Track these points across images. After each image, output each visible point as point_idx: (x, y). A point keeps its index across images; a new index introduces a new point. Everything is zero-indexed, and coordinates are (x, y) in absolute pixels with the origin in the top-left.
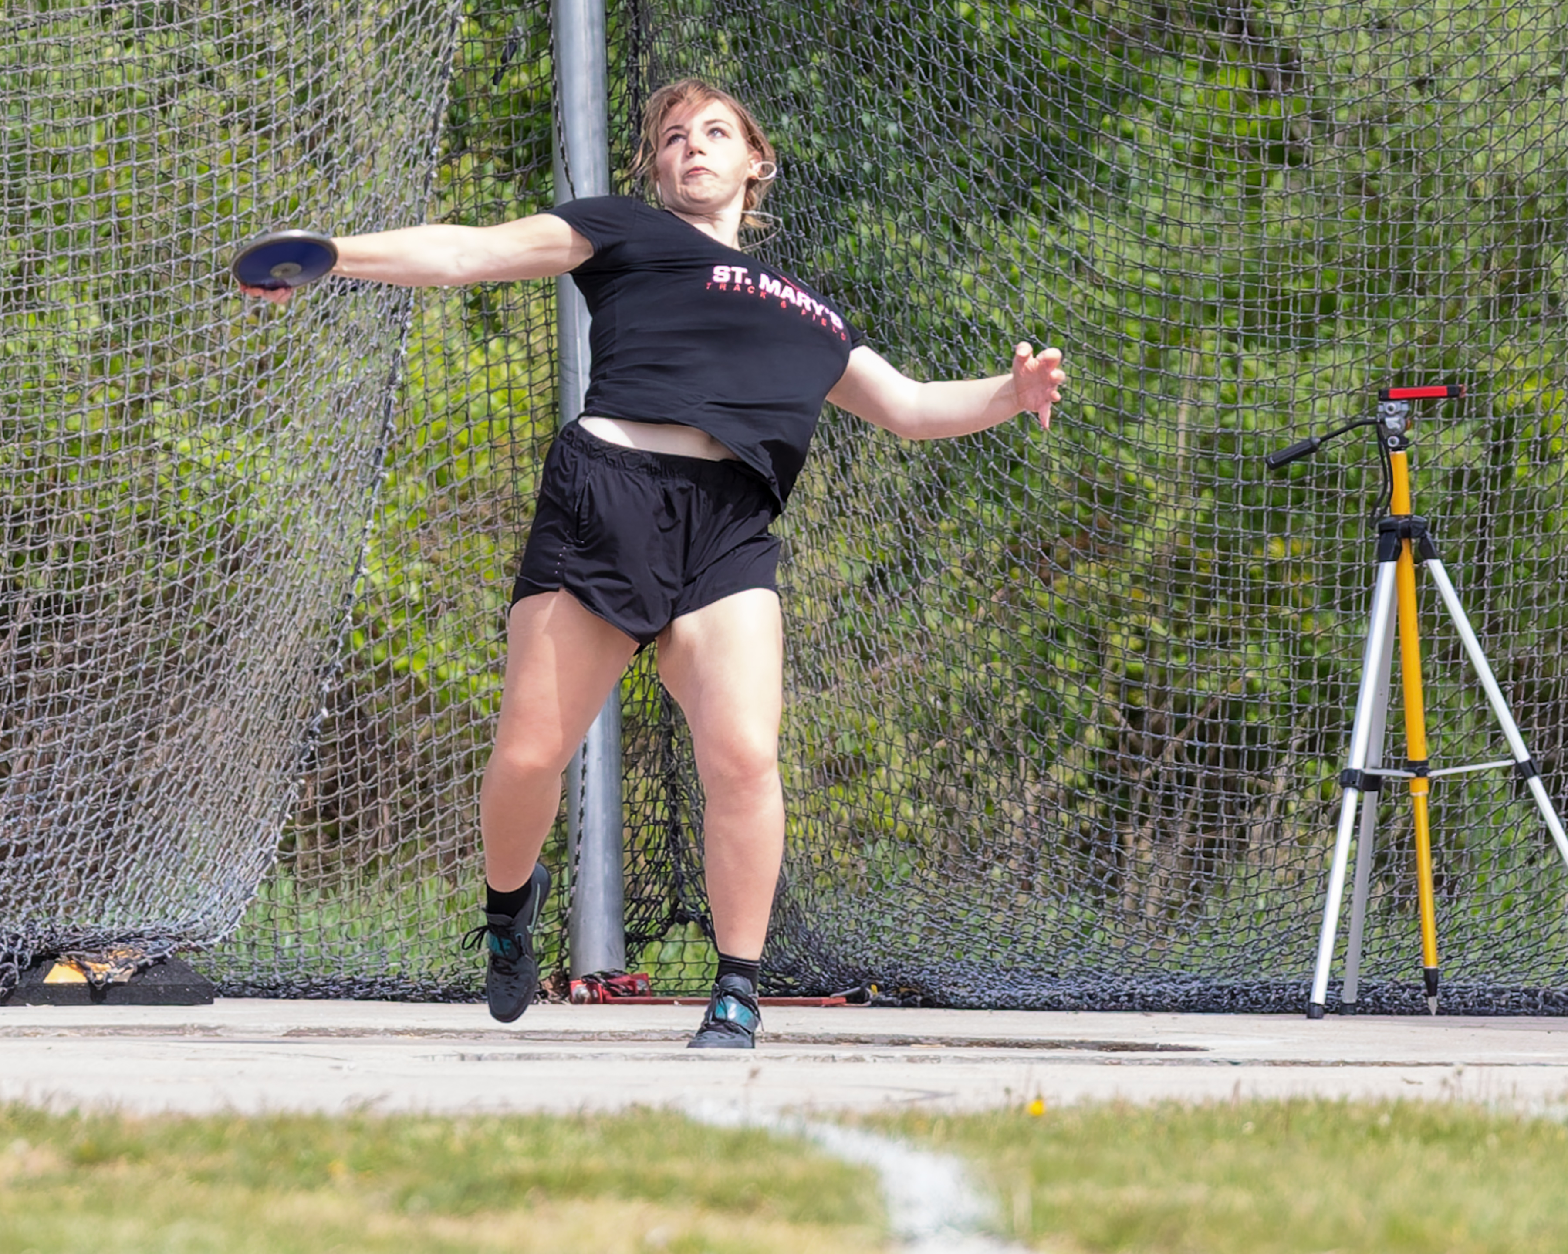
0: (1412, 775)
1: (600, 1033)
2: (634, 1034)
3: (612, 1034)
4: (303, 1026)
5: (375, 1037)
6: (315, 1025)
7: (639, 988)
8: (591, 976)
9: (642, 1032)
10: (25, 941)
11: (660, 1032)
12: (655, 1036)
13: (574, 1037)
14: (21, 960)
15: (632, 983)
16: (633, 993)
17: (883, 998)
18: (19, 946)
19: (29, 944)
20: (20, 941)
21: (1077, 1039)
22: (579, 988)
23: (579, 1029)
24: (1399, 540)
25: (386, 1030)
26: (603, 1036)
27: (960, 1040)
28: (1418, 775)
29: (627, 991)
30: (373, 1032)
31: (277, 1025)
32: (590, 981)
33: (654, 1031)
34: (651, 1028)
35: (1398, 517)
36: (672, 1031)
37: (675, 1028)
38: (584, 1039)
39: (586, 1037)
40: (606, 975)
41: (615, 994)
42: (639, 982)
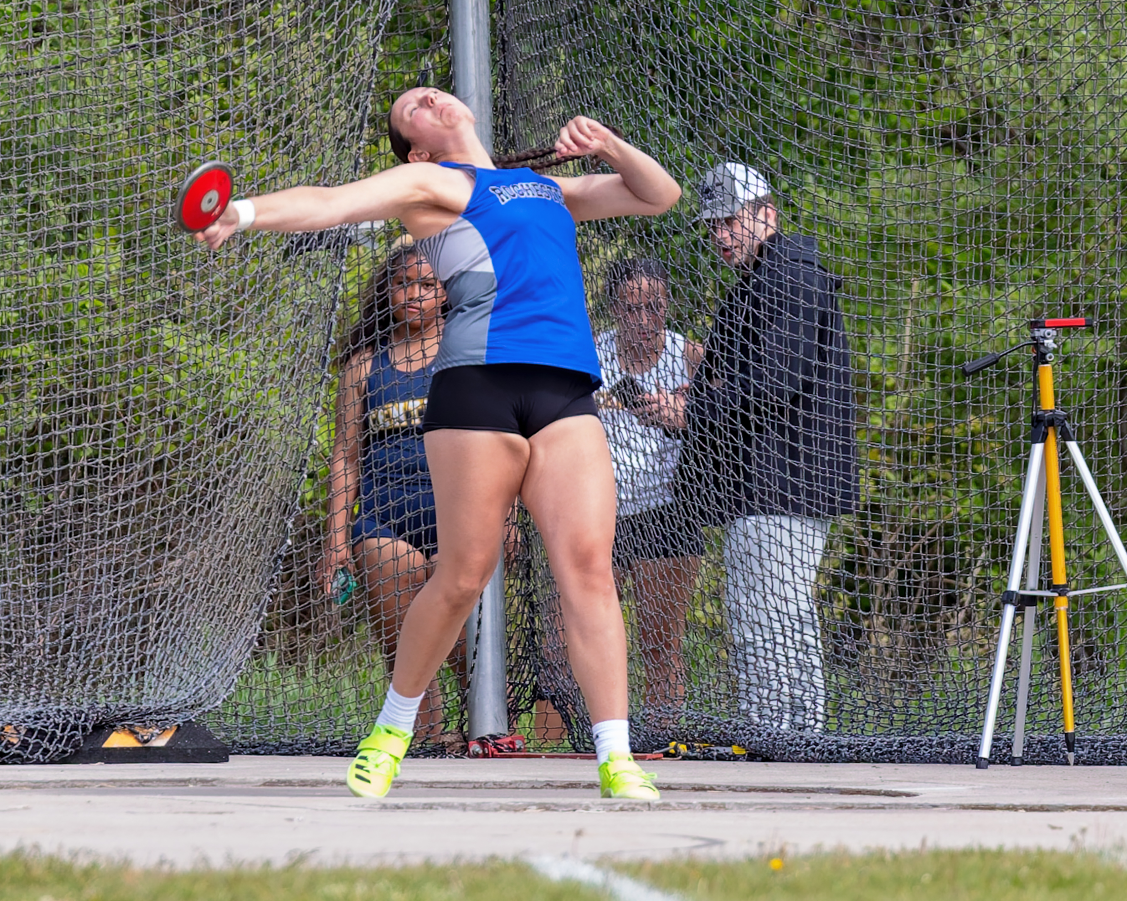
0: (1056, 594)
1: (486, 783)
2: (511, 784)
3: (495, 783)
4: (275, 778)
5: (326, 787)
6: (283, 778)
7: (517, 747)
8: (484, 738)
9: (516, 782)
10: (87, 715)
11: (529, 782)
12: (525, 785)
13: (468, 785)
14: (84, 729)
15: (512, 743)
16: (513, 750)
17: (690, 754)
18: (83, 719)
19: (90, 717)
20: (83, 715)
21: (826, 786)
22: (476, 748)
23: (470, 780)
24: (1046, 428)
25: (334, 782)
26: (488, 785)
27: (742, 787)
28: (1060, 595)
29: (509, 748)
30: (325, 783)
31: (257, 778)
32: (482, 742)
33: (524, 782)
34: (522, 779)
35: (1046, 411)
36: (537, 781)
37: (539, 779)
38: (474, 787)
39: (477, 786)
40: (493, 737)
41: (500, 751)
42: (517, 742)
